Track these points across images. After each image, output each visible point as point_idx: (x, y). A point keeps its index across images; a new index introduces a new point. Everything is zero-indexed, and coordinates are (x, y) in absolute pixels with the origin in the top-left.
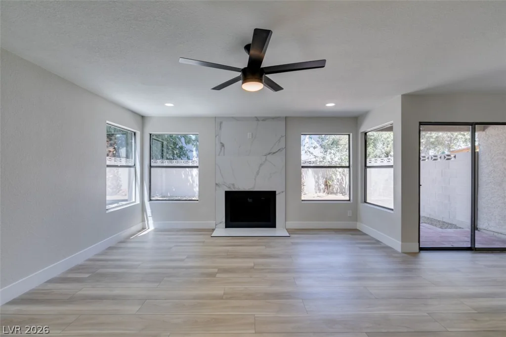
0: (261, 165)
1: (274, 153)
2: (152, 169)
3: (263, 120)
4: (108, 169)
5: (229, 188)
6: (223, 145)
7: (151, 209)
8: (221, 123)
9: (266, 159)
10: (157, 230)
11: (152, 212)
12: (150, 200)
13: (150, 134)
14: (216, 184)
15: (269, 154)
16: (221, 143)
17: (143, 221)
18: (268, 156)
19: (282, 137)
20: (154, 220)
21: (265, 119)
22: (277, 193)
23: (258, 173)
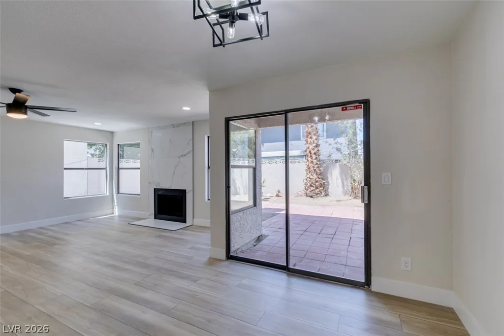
0: (176, 166)
1: (185, 155)
2: (120, 170)
3: (177, 127)
4: (65, 171)
5: (157, 186)
6: (153, 151)
7: (117, 199)
8: (152, 132)
9: (179, 162)
10: (120, 216)
11: (117, 202)
12: (118, 193)
13: (118, 145)
14: (149, 182)
15: (182, 156)
16: (152, 149)
17: (113, 208)
18: (182, 159)
19: (190, 140)
20: (118, 209)
21: (179, 125)
22: (187, 191)
23: (174, 174)
